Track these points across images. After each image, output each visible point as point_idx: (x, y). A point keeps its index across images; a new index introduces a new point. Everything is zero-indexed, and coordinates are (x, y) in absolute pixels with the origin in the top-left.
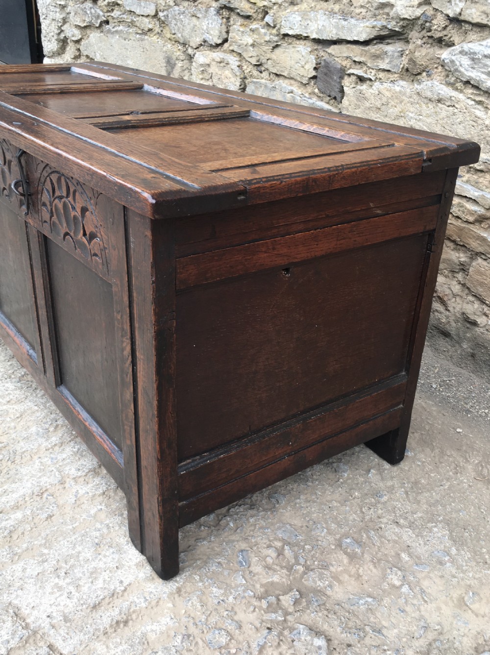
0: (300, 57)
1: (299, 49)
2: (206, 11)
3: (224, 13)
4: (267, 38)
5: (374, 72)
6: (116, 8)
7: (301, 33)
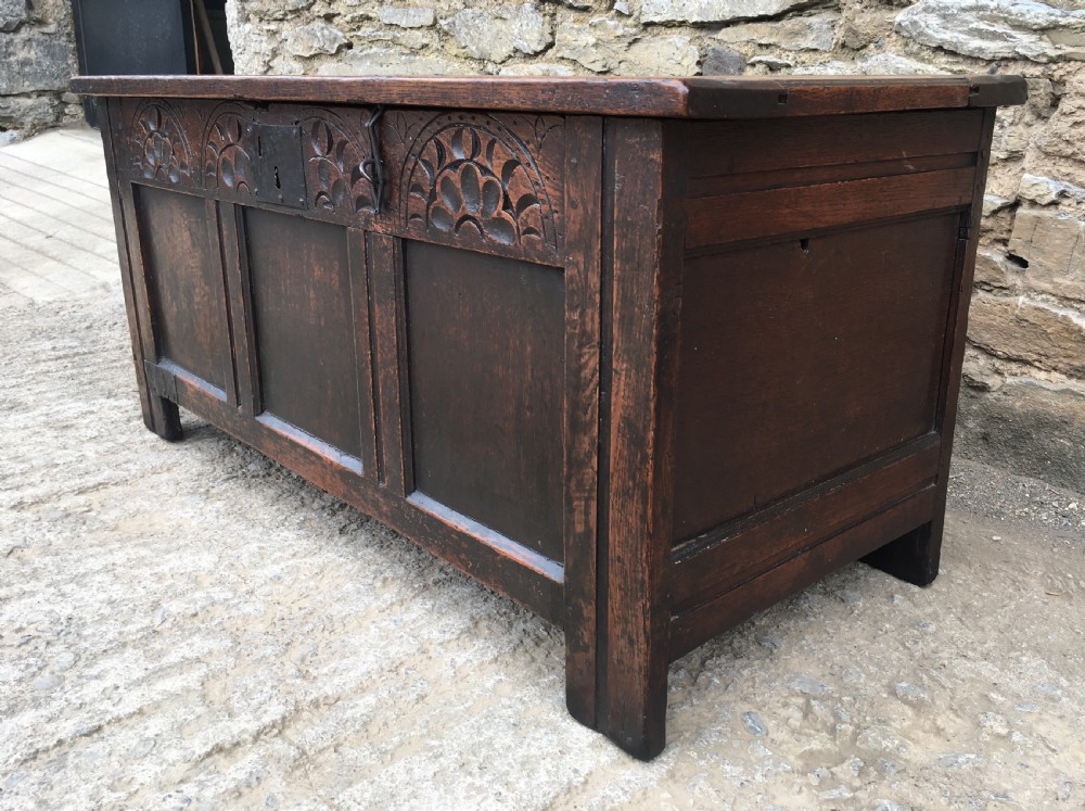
0: (674, 50)
1: (671, 40)
2: (518, 9)
3: (547, 8)
4: (620, 32)
5: (792, 55)
6: (366, 23)
7: (674, 18)
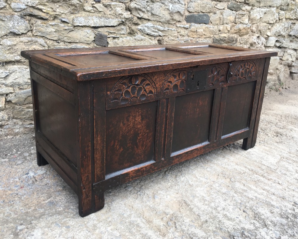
0: (87, 34)
1: (85, 31)
3: (28, 18)
4: (67, 28)
5: (119, 35)
7: (86, 25)
